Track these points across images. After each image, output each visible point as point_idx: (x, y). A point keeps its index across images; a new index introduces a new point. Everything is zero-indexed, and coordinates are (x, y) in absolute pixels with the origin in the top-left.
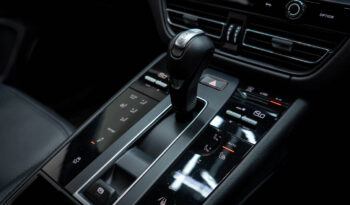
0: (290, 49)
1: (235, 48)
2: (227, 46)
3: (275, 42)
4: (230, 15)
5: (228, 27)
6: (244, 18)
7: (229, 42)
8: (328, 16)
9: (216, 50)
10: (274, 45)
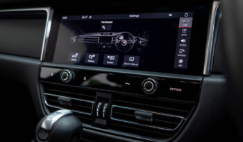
0: (152, 120)
1: (104, 122)
2: (97, 121)
3: (137, 115)
4: (98, 94)
5: (97, 104)
6: (109, 96)
7: (98, 117)
8: (177, 90)
9: (84, 125)
10: (138, 117)
